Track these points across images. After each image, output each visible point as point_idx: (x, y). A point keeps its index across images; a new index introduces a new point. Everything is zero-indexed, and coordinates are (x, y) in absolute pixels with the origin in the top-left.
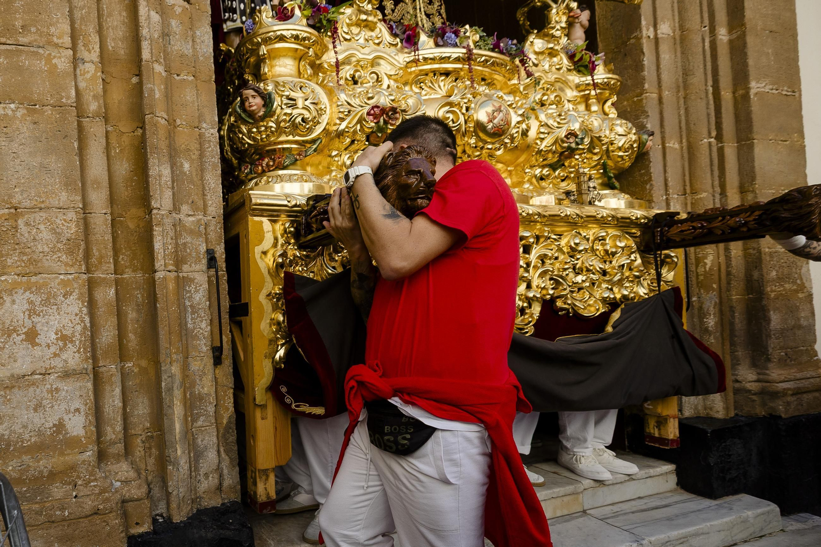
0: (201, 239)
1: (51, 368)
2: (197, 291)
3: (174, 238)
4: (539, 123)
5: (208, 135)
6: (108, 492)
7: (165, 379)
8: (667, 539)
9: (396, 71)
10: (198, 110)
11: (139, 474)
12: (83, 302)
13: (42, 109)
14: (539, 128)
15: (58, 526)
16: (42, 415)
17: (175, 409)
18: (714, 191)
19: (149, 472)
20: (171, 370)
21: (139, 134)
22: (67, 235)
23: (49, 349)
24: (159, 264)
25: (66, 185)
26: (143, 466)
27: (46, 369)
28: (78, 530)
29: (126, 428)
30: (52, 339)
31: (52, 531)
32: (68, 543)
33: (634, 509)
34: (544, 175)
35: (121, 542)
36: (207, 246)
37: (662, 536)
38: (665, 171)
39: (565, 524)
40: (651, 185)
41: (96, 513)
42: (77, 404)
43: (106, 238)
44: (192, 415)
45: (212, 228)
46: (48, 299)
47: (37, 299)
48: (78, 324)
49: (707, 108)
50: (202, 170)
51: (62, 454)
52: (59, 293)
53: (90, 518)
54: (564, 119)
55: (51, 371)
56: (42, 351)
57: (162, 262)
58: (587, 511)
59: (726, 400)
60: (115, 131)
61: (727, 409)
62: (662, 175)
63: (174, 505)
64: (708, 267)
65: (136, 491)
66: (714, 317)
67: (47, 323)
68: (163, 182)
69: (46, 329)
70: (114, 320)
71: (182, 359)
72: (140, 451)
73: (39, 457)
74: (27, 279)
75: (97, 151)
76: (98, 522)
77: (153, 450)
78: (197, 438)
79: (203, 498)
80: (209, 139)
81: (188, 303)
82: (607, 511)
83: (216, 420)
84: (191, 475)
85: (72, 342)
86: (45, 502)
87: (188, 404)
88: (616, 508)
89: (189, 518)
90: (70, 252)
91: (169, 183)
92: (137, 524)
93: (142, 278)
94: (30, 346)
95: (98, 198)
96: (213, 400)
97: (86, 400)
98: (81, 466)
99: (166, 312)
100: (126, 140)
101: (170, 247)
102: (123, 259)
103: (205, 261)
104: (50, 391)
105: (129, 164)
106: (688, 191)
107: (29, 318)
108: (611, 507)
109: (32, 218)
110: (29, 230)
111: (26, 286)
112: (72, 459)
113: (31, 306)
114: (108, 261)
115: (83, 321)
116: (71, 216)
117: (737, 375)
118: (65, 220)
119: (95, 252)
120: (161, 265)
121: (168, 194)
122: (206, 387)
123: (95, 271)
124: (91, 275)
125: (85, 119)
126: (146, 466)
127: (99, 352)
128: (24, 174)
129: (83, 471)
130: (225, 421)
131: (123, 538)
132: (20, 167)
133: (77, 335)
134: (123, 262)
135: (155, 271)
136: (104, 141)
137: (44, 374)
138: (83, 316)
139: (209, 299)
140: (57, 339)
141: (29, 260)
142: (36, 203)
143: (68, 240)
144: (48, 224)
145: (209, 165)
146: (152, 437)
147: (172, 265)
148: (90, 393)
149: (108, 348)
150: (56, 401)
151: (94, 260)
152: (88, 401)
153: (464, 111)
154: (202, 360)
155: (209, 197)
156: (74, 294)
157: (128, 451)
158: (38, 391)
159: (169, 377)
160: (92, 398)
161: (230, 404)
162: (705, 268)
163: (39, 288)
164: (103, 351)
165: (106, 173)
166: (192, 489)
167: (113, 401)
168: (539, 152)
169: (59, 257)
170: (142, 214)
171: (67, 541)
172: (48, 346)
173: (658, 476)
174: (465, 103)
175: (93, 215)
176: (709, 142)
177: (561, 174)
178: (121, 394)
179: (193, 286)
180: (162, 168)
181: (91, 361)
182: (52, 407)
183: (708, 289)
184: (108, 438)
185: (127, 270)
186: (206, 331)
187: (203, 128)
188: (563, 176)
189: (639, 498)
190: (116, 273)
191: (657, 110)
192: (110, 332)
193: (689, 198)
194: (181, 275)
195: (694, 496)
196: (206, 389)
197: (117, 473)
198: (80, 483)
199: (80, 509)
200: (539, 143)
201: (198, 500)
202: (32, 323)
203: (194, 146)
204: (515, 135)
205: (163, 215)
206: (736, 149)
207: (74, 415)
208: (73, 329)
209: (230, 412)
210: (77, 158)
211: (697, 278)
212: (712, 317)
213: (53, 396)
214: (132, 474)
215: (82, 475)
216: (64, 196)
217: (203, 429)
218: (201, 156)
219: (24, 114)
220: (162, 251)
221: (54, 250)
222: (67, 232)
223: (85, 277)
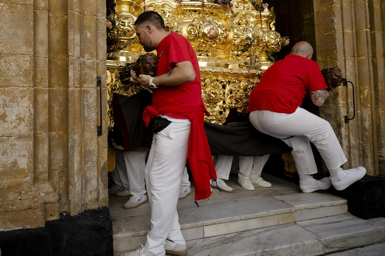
0: (94, 71)
1: (12, 134)
2: (90, 97)
3: (80, 70)
4: (234, 33)
5: (101, 20)
6: (37, 198)
7: (71, 142)
8: (334, 239)
9: (172, 10)
10: (96, 7)
11: (55, 190)
12: (30, 101)
13: (16, 6)
14: (234, 35)
15: (10, 214)
16: (6, 157)
17: (75, 157)
18: (369, 56)
19: (61, 189)
20: (74, 137)
21: (66, 18)
22: (25, 68)
23: (12, 124)
24: (71, 83)
25: (26, 43)
26: (58, 186)
27: (10, 134)
28: (20, 217)
29: (50, 166)
30: (14, 119)
31: (7, 216)
32: (14, 223)
33: (322, 222)
34: (239, 54)
35: (42, 224)
36: (97, 75)
37: (332, 237)
38: (344, 44)
39: (283, 228)
40: (336, 51)
41: (30, 208)
42: (24, 152)
43: (45, 70)
44: (85, 161)
45: (101, 66)
46: (13, 99)
47: (7, 99)
48: (27, 112)
49: (365, 13)
50: (97, 37)
51: (15, 177)
52: (19, 96)
53: (26, 211)
54: (246, 32)
55: (12, 135)
56: (8, 125)
57: (73, 83)
58: (297, 223)
59: (374, 166)
60: (54, 16)
61: (375, 171)
62: (342, 46)
63: (72, 207)
64: (365, 95)
65: (53, 198)
66: (369, 122)
67: (12, 111)
68: (75, 43)
69: (11, 114)
70: (47, 111)
71: (80, 132)
72: (57, 178)
73: (3, 178)
74: (3, 89)
75: (43, 26)
76: (30, 213)
77: (64, 178)
78: (87, 173)
79: (88, 204)
80: (101, 21)
81: (86, 103)
82: (307, 223)
83: (97, 164)
84: (82, 191)
85: (24, 121)
86: (4, 201)
87: (83, 155)
88: (312, 222)
89: (79, 214)
90: (26, 76)
91: (79, 43)
92: (51, 215)
93: (63, 90)
94: (2, 122)
95: (42, 50)
96: (96, 154)
97: (29, 151)
98: (24, 184)
99: (74, 107)
100: (59, 21)
101: (77, 75)
102: (54, 80)
103: (95, 83)
104: (11, 145)
105: (60, 33)
106: (356, 55)
107: (3, 108)
108: (310, 221)
109: (8, 59)
110: (6, 64)
111: (2, 92)
112: (20, 180)
113: (4, 102)
114: (45, 81)
115: (30, 111)
116: (27, 59)
117: (381, 153)
118: (24, 60)
119: (39, 76)
120: (72, 84)
121: (78, 49)
122: (93, 146)
123: (38, 86)
124: (36, 88)
125: (38, 11)
126: (60, 186)
127: (38, 126)
128: (5, 37)
129: (25, 187)
130: (102, 165)
131: (43, 222)
132: (3, 34)
133: (27, 117)
134: (53, 82)
135: (69, 87)
136: (47, 22)
137: (8, 137)
138: (30, 108)
139: (97, 102)
140: (16, 119)
141: (5, 79)
142: (10, 52)
143: (25, 70)
144: (16, 62)
145: (101, 34)
146: (63, 171)
147: (77, 84)
148: (31, 147)
149: (43, 124)
150: (14, 150)
151: (38, 80)
152: (30, 151)
153: (198, 28)
154: (91, 133)
155: (100, 50)
156: (26, 97)
157: (50, 177)
158: (5, 145)
159: (73, 141)
160: (32, 149)
161: (105, 156)
162: (364, 96)
163: (9, 93)
164: (40, 126)
165: (47, 37)
166: (83, 199)
167: (44, 152)
168: (234, 45)
169: (20, 79)
170: (65, 58)
171: (14, 222)
172: (12, 122)
173: (337, 205)
174: (199, 25)
175: (39, 58)
176: (366, 30)
177: (247, 54)
178: (48, 148)
179: (89, 95)
180: (75, 36)
181: (33, 131)
182: (12, 153)
183: (366, 107)
184: (40, 170)
185: (55, 85)
186: (94, 118)
187: (99, 16)
188: (248, 55)
189: (326, 217)
190: (49, 87)
191: (340, 13)
192: (44, 116)
193: (356, 59)
194: (83, 89)
195: (356, 217)
196: (93, 147)
197: (43, 189)
198: (23, 192)
199: (22, 206)
200: (234, 42)
201: (86, 205)
202: (4, 110)
203: (93, 25)
204: (221, 39)
205: (74, 59)
206: (382, 35)
207: (22, 158)
208: (24, 115)
209: (105, 160)
210: (32, 30)
211: (360, 101)
212: (367, 122)
213: (12, 148)
214: (51, 190)
215: (24, 188)
216: (24, 48)
217: (90, 168)
218: (97, 30)
219: (7, 8)
220: (73, 77)
221: (18, 75)
222: (25, 66)
223: (32, 89)
